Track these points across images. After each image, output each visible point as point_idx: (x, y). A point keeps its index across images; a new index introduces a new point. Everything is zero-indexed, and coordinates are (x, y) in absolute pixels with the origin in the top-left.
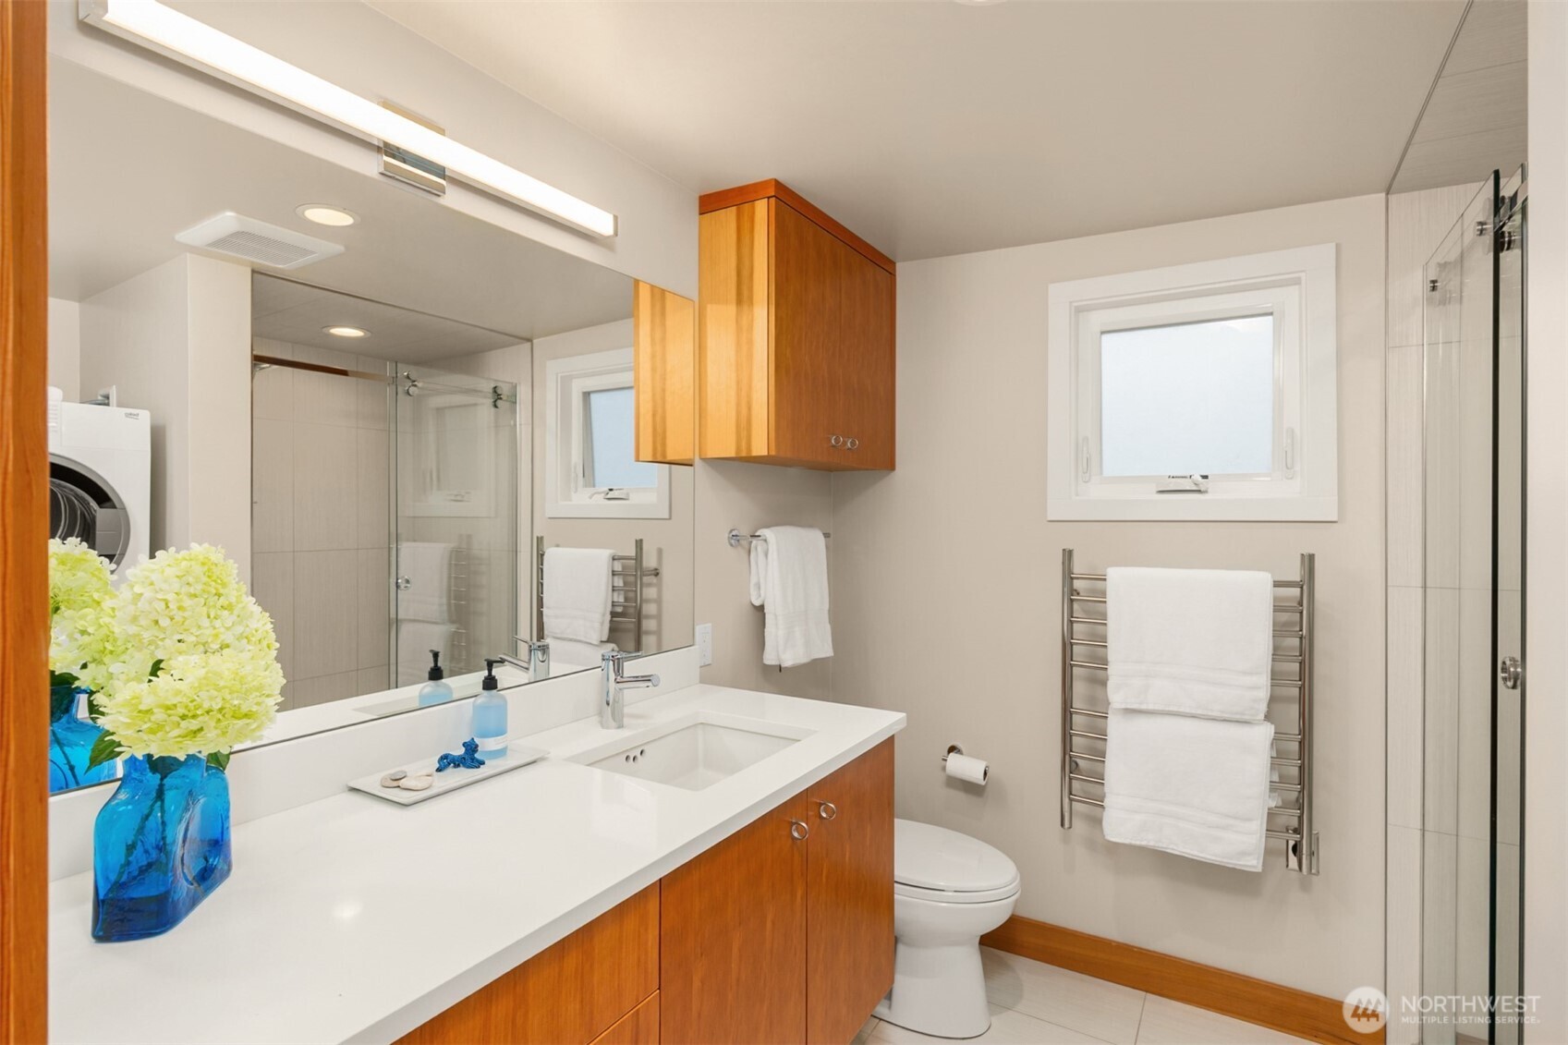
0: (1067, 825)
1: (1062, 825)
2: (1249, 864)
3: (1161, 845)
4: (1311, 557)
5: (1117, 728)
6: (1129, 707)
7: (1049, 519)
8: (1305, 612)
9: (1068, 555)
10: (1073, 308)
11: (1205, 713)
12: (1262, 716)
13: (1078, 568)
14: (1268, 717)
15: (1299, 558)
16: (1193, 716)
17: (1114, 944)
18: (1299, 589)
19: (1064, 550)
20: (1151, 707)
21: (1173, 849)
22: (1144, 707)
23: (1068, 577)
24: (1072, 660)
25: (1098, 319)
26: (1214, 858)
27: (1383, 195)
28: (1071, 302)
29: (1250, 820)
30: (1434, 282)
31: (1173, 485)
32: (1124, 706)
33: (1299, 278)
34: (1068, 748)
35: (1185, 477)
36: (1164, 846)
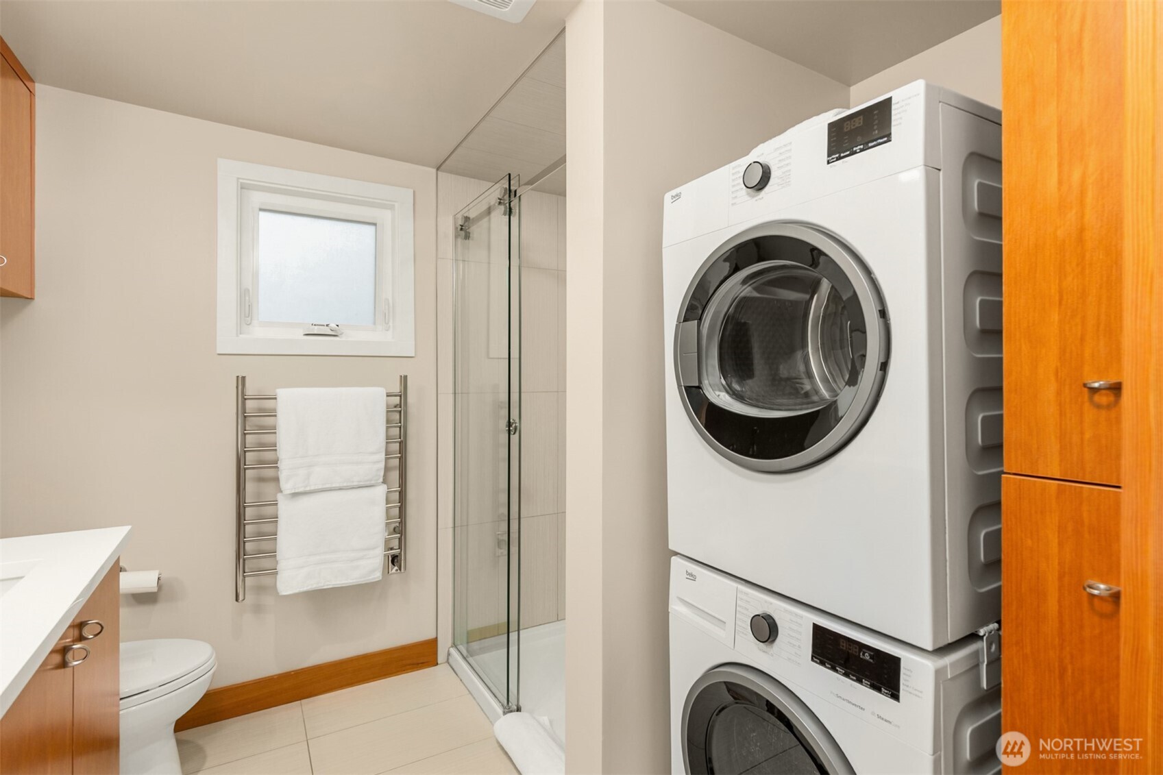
0: (241, 597)
1: (237, 600)
2: (376, 576)
3: (320, 585)
4: (406, 377)
5: (286, 510)
6: (297, 491)
7: (218, 353)
8: (402, 412)
9: (241, 381)
10: (239, 183)
11: (349, 484)
12: (381, 480)
13: (250, 390)
14: (384, 482)
15: (399, 378)
16: (340, 489)
17: (275, 677)
18: (398, 398)
19: (238, 377)
20: (313, 488)
21: (327, 585)
22: (308, 489)
23: (242, 398)
24: (245, 465)
25: (257, 198)
26: (354, 581)
27: (434, 170)
28: (238, 179)
29: (374, 548)
30: (462, 226)
31: (316, 330)
32: (293, 492)
33: (394, 205)
34: (242, 536)
35: (323, 325)
36: (322, 585)
